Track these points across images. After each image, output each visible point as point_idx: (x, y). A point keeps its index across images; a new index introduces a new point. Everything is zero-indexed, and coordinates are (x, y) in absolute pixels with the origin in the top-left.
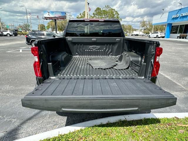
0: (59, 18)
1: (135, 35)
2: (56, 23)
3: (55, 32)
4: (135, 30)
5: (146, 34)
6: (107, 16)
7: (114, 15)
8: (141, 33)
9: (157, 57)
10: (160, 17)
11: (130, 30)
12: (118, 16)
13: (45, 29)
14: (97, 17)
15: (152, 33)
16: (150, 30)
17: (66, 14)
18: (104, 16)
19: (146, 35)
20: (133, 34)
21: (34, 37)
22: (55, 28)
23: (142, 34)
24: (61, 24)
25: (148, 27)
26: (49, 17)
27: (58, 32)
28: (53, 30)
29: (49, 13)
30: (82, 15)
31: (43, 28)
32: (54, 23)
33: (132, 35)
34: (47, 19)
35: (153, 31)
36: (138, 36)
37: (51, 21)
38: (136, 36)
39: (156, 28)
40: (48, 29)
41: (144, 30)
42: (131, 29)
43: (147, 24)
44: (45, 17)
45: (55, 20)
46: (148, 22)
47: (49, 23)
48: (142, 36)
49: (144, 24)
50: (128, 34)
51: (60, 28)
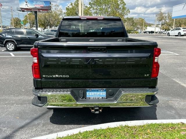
0: (41, 9)
1: (150, 32)
2: (36, 16)
3: (35, 28)
4: (150, 25)
5: (165, 30)
6: (109, 7)
7: (119, 5)
8: (158, 30)
9: (156, 58)
10: (182, 8)
11: (142, 25)
12: (125, 6)
13: (20, 24)
14: (95, 8)
15: (173, 28)
16: (170, 25)
17: (50, 4)
18: (104, 7)
19: (165, 32)
20: (146, 30)
21: (10, 36)
22: (35, 23)
23: (160, 30)
24: (43, 18)
25: (168, 21)
26: (27, 7)
27: (39, 29)
28: (31, 27)
29: (26, 2)
30: (73, 5)
31: (17, 23)
32: (34, 16)
33: (145, 33)
34: (23, 11)
35: (174, 27)
36: (153, 34)
37: (29, 13)
38: (151, 34)
39: (178, 23)
40: (25, 24)
41: (162, 25)
42: (143, 23)
43: (166, 17)
44: (22, 8)
45: (36, 12)
46: (167, 14)
47: (26, 16)
48: (159, 33)
49: (161, 17)
50: (139, 31)
51: (43, 23)
